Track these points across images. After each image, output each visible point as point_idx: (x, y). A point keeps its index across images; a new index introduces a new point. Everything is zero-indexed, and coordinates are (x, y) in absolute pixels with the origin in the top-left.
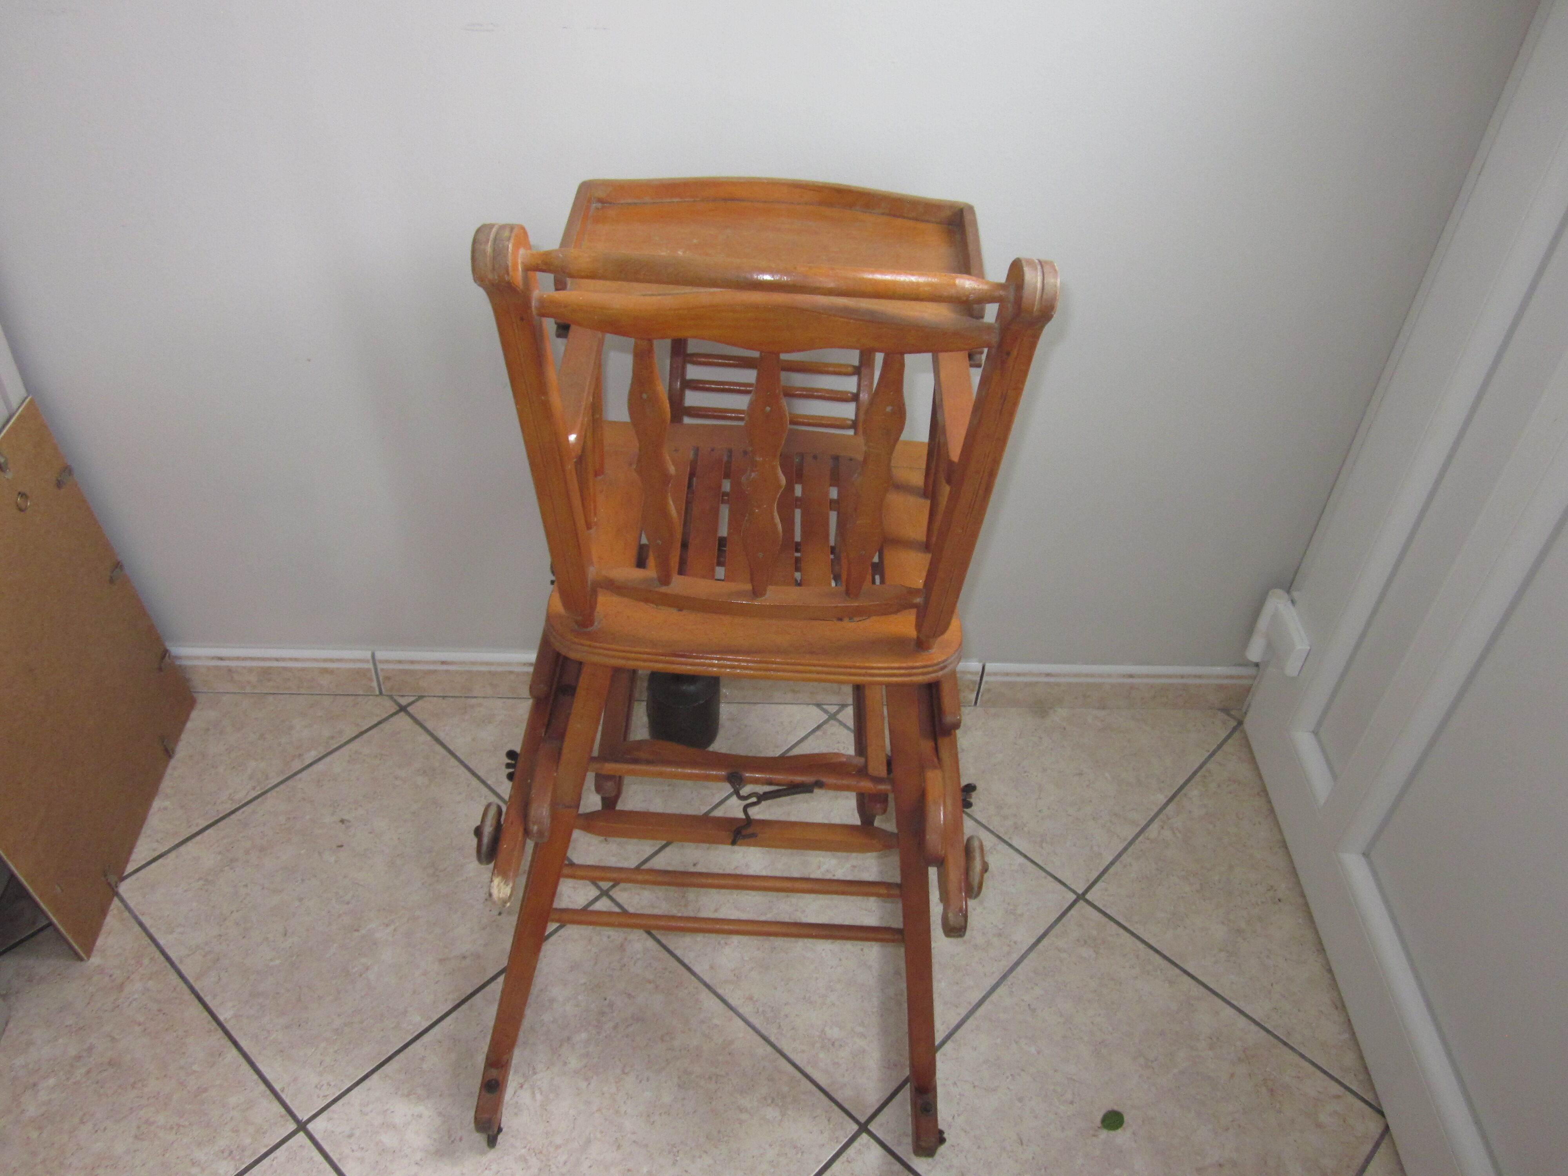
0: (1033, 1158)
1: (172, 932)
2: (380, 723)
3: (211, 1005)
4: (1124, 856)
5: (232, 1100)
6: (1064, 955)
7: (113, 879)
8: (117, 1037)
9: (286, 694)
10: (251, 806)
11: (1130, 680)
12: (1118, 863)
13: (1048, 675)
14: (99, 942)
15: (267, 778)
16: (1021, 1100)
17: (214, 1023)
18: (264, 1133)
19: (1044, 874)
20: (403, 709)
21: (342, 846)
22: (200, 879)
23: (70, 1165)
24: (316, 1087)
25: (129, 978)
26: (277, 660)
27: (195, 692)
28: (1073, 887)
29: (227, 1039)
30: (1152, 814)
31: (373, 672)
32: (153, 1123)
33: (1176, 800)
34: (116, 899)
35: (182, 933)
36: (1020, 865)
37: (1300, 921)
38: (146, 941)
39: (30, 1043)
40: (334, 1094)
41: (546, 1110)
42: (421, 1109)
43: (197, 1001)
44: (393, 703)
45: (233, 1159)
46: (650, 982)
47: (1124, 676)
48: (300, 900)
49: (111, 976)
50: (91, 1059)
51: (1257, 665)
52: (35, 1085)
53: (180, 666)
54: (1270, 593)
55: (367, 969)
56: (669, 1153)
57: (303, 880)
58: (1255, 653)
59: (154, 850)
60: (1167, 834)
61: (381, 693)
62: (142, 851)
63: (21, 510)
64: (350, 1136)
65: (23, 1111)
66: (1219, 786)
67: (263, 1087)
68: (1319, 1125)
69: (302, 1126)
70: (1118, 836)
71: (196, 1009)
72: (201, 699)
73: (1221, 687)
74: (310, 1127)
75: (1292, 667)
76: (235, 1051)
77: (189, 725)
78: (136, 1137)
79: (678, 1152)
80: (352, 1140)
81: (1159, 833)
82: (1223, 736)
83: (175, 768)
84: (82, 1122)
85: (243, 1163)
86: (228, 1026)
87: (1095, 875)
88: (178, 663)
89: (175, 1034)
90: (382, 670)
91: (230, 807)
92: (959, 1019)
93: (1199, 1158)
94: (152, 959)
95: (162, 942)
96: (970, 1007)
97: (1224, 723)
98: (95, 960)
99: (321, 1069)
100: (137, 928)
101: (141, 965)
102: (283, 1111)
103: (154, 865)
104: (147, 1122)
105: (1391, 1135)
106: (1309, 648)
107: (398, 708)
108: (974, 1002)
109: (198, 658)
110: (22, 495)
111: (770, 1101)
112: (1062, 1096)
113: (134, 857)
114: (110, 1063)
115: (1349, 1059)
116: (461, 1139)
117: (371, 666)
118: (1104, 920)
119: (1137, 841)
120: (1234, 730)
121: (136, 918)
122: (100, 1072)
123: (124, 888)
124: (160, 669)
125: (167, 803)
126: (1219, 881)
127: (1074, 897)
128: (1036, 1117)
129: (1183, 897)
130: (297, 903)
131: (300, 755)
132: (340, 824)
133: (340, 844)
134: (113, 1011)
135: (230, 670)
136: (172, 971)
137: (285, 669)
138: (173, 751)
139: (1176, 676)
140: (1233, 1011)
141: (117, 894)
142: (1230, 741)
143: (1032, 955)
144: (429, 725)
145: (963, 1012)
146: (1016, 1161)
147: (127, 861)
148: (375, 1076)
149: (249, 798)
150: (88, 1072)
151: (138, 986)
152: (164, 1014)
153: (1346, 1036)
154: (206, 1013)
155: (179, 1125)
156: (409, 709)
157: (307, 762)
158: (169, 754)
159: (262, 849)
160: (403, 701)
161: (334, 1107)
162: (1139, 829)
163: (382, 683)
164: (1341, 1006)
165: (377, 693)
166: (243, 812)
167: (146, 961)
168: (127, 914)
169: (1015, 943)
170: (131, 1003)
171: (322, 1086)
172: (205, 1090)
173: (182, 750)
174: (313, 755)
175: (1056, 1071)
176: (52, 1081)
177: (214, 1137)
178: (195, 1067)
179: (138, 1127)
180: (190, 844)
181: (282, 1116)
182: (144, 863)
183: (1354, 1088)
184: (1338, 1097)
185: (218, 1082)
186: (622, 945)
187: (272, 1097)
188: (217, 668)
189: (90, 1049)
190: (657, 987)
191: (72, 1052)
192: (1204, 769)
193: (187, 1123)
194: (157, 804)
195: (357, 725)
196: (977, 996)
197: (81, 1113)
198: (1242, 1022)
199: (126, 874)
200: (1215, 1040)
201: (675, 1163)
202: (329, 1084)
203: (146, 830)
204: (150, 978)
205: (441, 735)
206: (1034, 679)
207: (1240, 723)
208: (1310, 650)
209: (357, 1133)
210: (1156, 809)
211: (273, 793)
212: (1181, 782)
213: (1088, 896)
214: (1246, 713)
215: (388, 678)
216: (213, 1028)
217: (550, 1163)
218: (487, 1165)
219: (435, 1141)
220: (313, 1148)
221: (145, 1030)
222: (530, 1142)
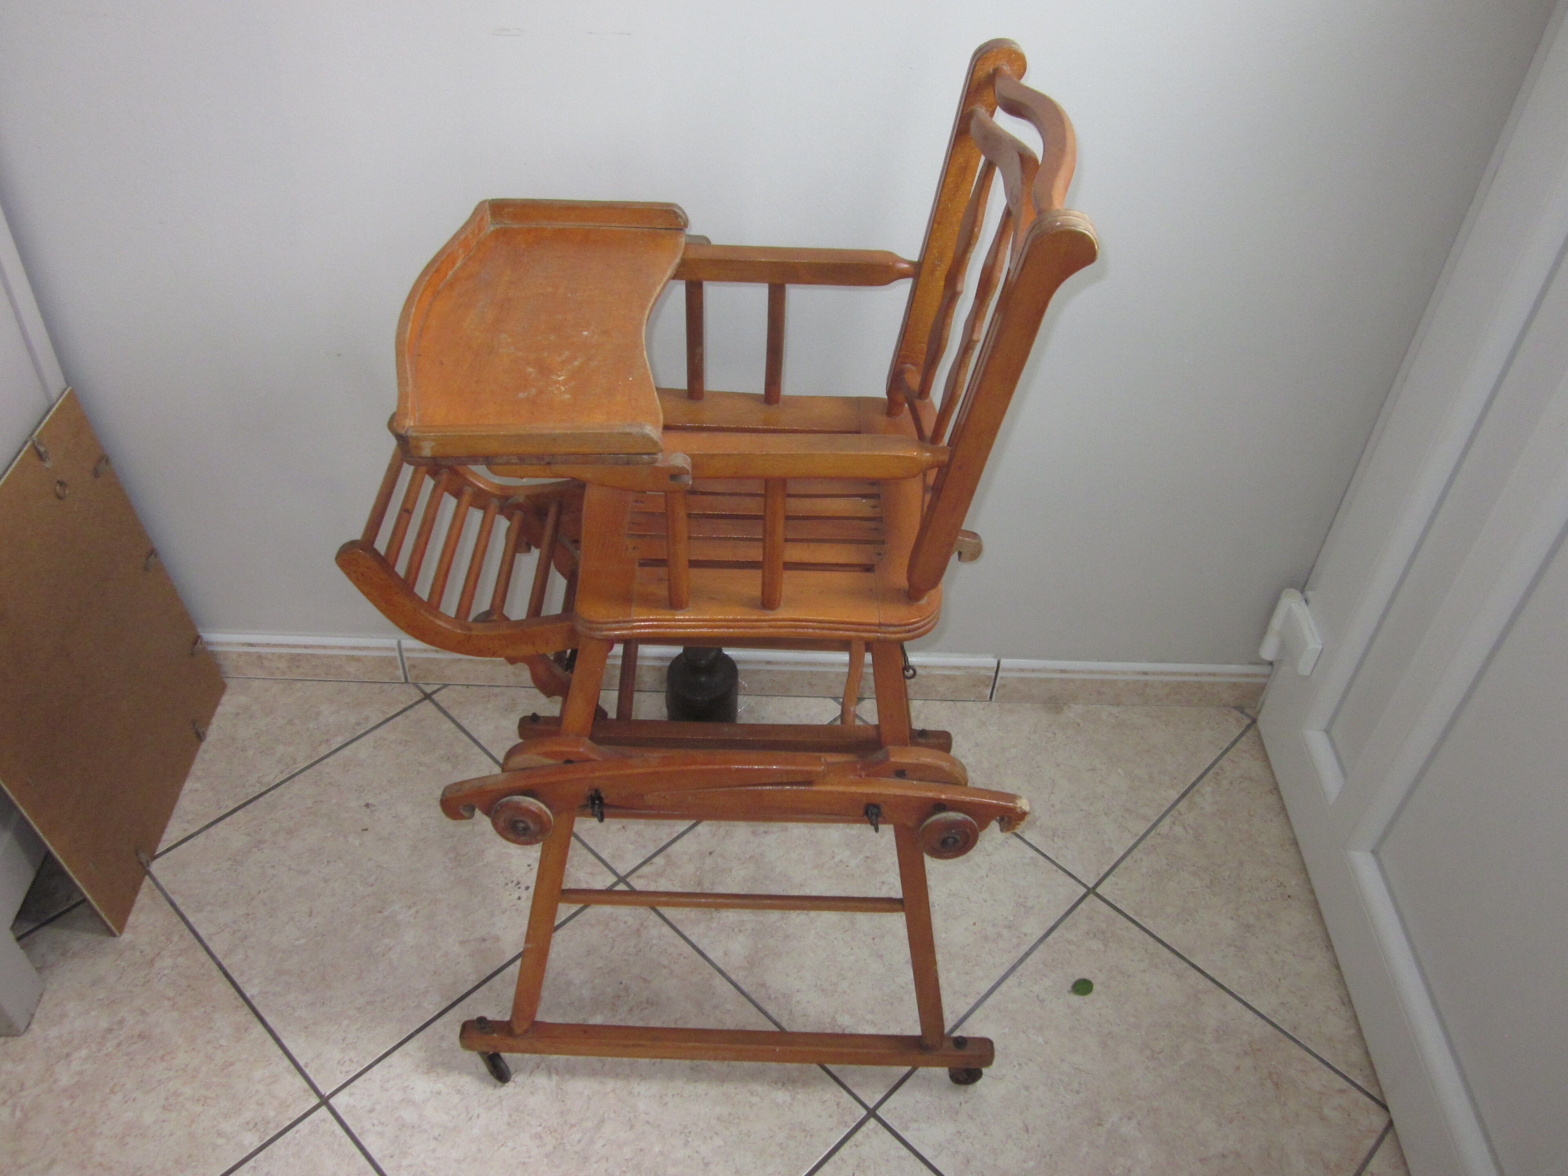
0: (1039, 1146)
1: (201, 911)
2: (405, 710)
3: (238, 981)
4: (1136, 851)
5: (258, 1074)
6: (1072, 948)
7: (144, 857)
8: (148, 1011)
9: (315, 680)
10: (279, 790)
11: (1144, 678)
12: (1128, 858)
13: (1062, 671)
14: (131, 919)
15: (295, 763)
16: (1027, 1088)
17: (241, 999)
18: (289, 1106)
19: (1055, 868)
20: (427, 697)
21: (366, 830)
22: (229, 859)
23: (101, 1133)
24: (339, 1063)
25: (159, 954)
26: (306, 647)
27: (227, 677)
28: (1084, 881)
29: (253, 1015)
30: (1164, 809)
31: (399, 659)
32: (180, 1095)
33: (1189, 795)
34: (147, 877)
35: (211, 912)
36: (1032, 858)
37: (1310, 917)
38: (176, 918)
39: (63, 1016)
40: (356, 1070)
41: (562, 1089)
42: (440, 1086)
43: (225, 979)
44: (418, 692)
45: (258, 1131)
46: (665, 967)
47: (1138, 673)
48: (326, 881)
49: (142, 952)
50: (122, 1032)
51: (1271, 663)
52: (68, 1055)
53: (212, 651)
54: (1284, 593)
55: (390, 949)
56: (681, 1133)
57: (328, 862)
58: (1268, 652)
59: (185, 830)
60: (1178, 830)
61: (407, 681)
62: (173, 832)
63: (60, 498)
64: (371, 1111)
65: (55, 1081)
66: (1231, 783)
67: (287, 1062)
68: (1323, 1118)
69: (324, 1101)
70: (1129, 831)
71: (223, 985)
72: (231, 684)
73: (1235, 685)
74: (332, 1101)
75: (1304, 667)
76: (260, 1027)
77: (220, 709)
78: (164, 1107)
79: (690, 1133)
80: (373, 1115)
81: (1171, 827)
82: (1237, 733)
83: (206, 751)
84: (112, 1092)
85: (268, 1134)
86: (255, 1003)
87: (1107, 868)
88: (210, 648)
89: (203, 1010)
90: (408, 658)
91: (258, 790)
92: (968, 1008)
93: (1202, 1148)
94: (181, 936)
95: (191, 920)
96: (979, 997)
97: (1238, 720)
98: (127, 936)
99: (344, 1045)
100: (168, 906)
101: (171, 942)
102: (307, 1086)
103: (184, 845)
104: (176, 1094)
105: (1394, 1130)
106: (1320, 647)
107: (423, 696)
108: (983, 993)
109: (229, 644)
110: (61, 483)
111: (780, 1085)
112: (1068, 1085)
113: (165, 836)
114: (140, 1036)
115: (1355, 1054)
116: (478, 1116)
117: (397, 654)
118: (1114, 913)
119: (1149, 836)
120: (1248, 727)
121: (166, 895)
122: (131, 1045)
123: (155, 867)
124: (192, 654)
125: (197, 785)
126: (1230, 876)
127: (1084, 890)
128: (1042, 1106)
129: (1192, 892)
130: (322, 885)
131: (327, 740)
132: (365, 808)
133: (365, 828)
134: (144, 985)
135: (260, 657)
136: (201, 948)
137: (313, 656)
138: (204, 734)
139: (1189, 674)
140: (1240, 1005)
141: (149, 873)
142: (1244, 739)
143: (1042, 947)
144: (454, 713)
145: (972, 1001)
146: (1022, 1148)
147: (158, 840)
148: (396, 1053)
149: (277, 781)
150: (119, 1045)
151: (168, 962)
152: (193, 989)
153: (1352, 1031)
154: (233, 990)
155: (206, 1098)
156: (435, 697)
157: (334, 747)
158: (200, 737)
159: (290, 832)
160: (428, 690)
161: (355, 1083)
162: (1151, 824)
163: (407, 670)
164: (1347, 1001)
165: (403, 680)
166: (272, 795)
167: (175, 938)
168: (157, 892)
169: (1025, 935)
170: (161, 978)
171: (345, 1061)
172: (232, 1064)
173: (214, 732)
174: (339, 740)
175: (1062, 1061)
176: (84, 1052)
177: (240, 1109)
178: (223, 1042)
179: (167, 1099)
180: (220, 825)
181: (305, 1091)
182: (175, 842)
183: (1359, 1083)
184: (1342, 1091)
185: (244, 1056)
186: (638, 930)
187: (296, 1071)
188: (248, 654)
189: (121, 1022)
190: (671, 972)
191: (104, 1024)
192: (1217, 766)
193: (213, 1095)
194: (189, 785)
195: (383, 712)
196: (985, 987)
197: (112, 1084)
198: (1250, 1015)
199: (157, 853)
200: (1221, 1033)
201: (686, 1143)
202: (351, 1060)
203: (177, 812)
204: (180, 955)
205: (465, 723)
206: (1049, 676)
207: (1254, 721)
208: (1322, 649)
209: (378, 1107)
210: (1168, 806)
211: (301, 776)
212: (1193, 779)
213: (1099, 890)
214: (1259, 711)
215: (414, 666)
216: (239, 1004)
217: (565, 1141)
218: (503, 1141)
219: (453, 1117)
220: (335, 1122)
221: (174, 1005)
222: (545, 1120)
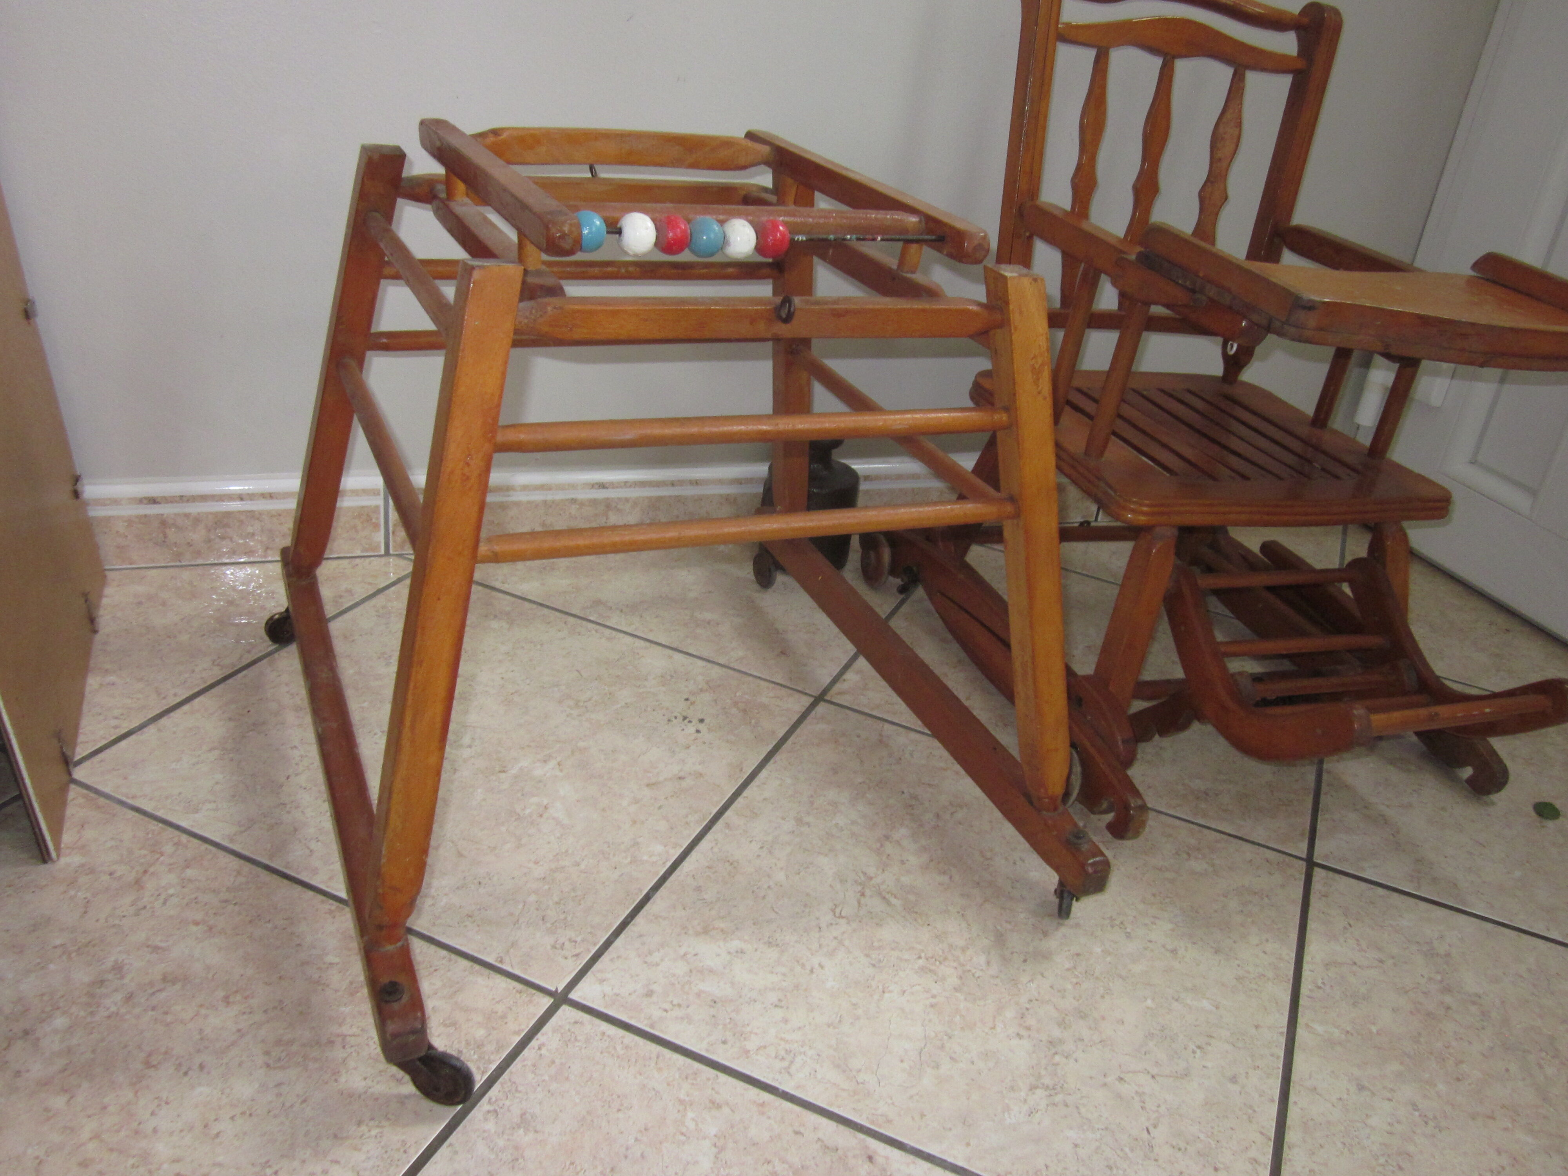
0: (1507, 856)
1: (196, 811)
8: (163, 945)
18: (504, 1017)
23: (155, 1131)
24: (553, 948)
25: (145, 872)
34: (74, 786)
38: (155, 826)
40: (589, 950)
42: (735, 944)
43: (285, 881)
49: (111, 875)
50: (126, 981)
52: (28, 1032)
55: (546, 808)
56: (1112, 927)
59: (116, 727)
62: (95, 732)
64: (650, 994)
69: (561, 998)
74: (575, 996)
80: (655, 999)
84: (151, 1066)
85: (490, 1062)
89: (270, 925)
94: (177, 844)
95: (184, 823)
99: (548, 925)
100: (131, 814)
101: (162, 854)
102: (519, 986)
103: (123, 744)
109: (114, 502)
111: (1185, 856)
114: (164, 979)
116: (821, 966)
121: (120, 805)
122: (153, 994)
123: (82, 774)
125: (111, 679)
134: (137, 914)
136: (220, 855)
141: (73, 781)
146: (1494, 862)
147: (72, 744)
148: (639, 919)
150: (129, 998)
151: (169, 878)
152: (236, 903)
158: (92, 624)
161: (599, 965)
165: (382, 552)
167: (168, 850)
168: (102, 801)
170: (165, 900)
171: (564, 944)
173: (109, 624)
176: (61, 1022)
180: (173, 716)
181: (519, 992)
182: (104, 742)
187: (486, 971)
189: (118, 968)
191: (84, 978)
197: (142, 1056)
199: (78, 758)
202: (573, 940)
204: (188, 867)
209: (657, 988)
216: (333, 908)
217: (968, 968)
218: (881, 987)
219: (784, 975)
220: (597, 1021)
221: (211, 928)
222: (923, 951)
